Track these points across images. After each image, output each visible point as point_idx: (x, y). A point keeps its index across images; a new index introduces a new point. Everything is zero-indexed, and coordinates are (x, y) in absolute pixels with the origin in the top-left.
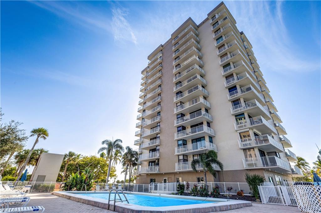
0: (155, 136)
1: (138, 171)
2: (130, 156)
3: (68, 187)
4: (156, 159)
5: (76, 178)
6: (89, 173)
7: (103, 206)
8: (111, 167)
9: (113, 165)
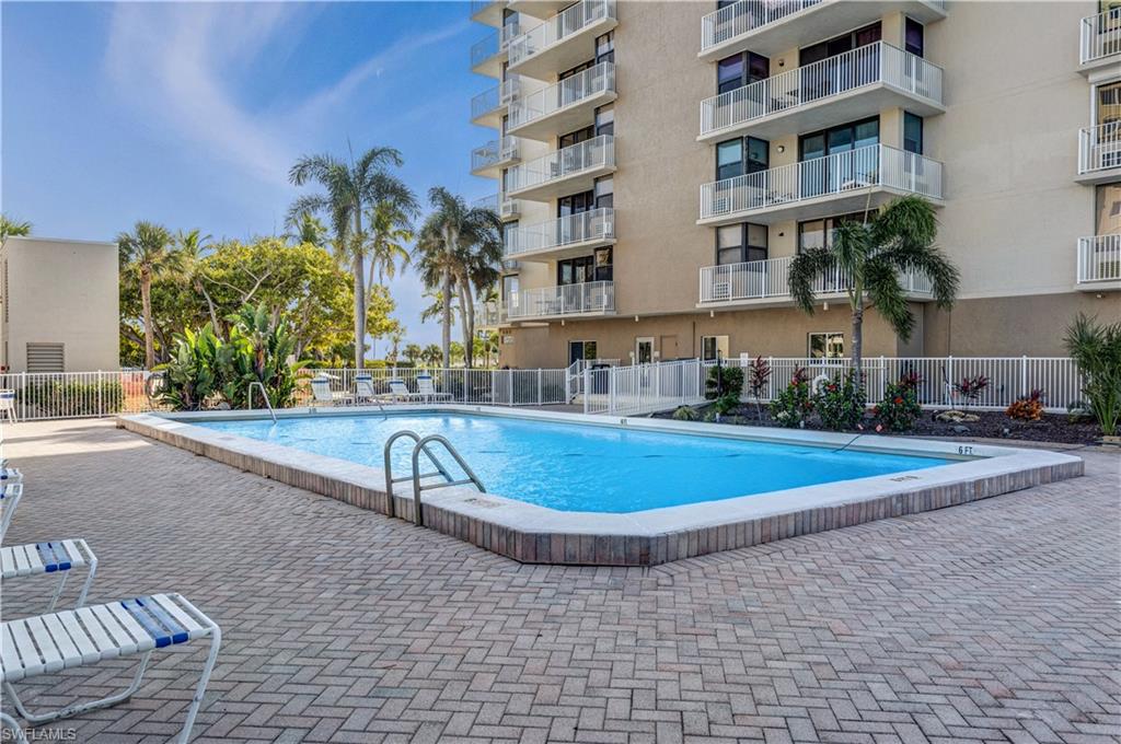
0: (586, 120)
1: (504, 307)
2: (455, 236)
3: (186, 395)
4: (597, 250)
5: (208, 353)
6: (264, 329)
7: (363, 498)
8: (366, 291)
9: (376, 280)
